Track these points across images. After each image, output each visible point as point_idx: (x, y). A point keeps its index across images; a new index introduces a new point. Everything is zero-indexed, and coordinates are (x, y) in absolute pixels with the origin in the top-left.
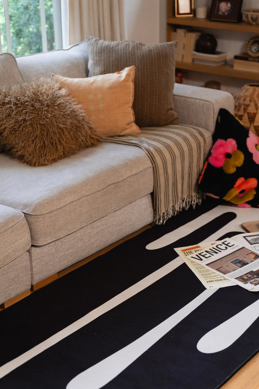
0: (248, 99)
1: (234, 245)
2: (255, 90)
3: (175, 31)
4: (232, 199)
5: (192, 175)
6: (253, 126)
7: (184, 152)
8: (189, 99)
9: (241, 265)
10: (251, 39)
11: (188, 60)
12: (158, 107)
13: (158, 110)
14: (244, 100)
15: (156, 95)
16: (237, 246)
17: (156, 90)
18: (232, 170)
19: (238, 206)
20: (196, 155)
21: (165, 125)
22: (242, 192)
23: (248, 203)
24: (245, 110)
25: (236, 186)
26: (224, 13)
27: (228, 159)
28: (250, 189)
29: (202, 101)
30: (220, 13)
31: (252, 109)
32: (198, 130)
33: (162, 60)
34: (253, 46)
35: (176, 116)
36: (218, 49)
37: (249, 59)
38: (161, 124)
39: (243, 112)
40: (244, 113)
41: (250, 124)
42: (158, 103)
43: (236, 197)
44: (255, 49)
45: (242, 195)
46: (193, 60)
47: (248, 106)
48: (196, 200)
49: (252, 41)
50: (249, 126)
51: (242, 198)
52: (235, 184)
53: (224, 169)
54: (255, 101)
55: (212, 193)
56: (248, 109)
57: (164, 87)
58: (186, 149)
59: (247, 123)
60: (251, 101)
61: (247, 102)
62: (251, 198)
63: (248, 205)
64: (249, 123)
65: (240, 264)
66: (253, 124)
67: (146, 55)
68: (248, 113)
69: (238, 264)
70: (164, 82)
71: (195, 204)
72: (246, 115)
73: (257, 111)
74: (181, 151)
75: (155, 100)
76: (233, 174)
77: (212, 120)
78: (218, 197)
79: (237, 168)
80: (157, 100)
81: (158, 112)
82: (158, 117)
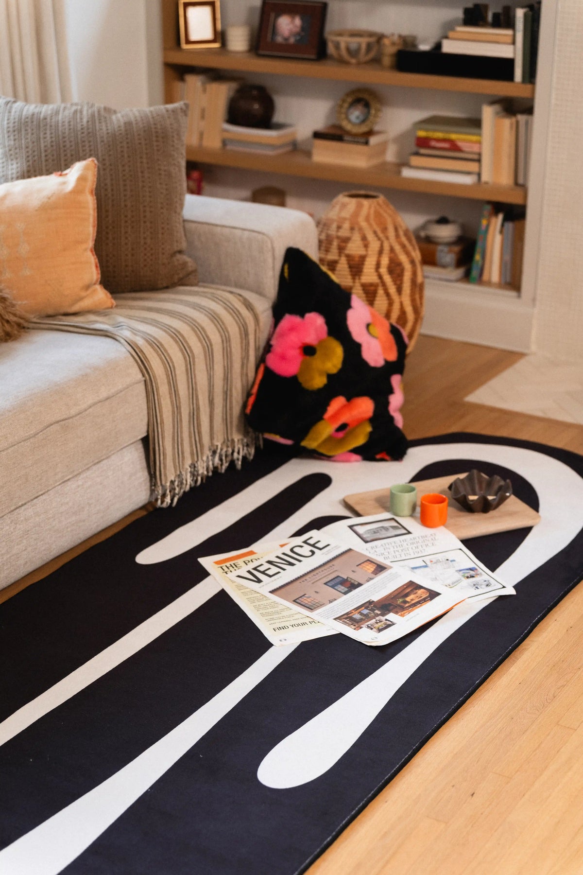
0: (346, 225)
1: (328, 545)
2: (359, 207)
3: (182, 79)
4: (320, 446)
5: (231, 396)
6: (359, 284)
7: (211, 345)
8: (219, 229)
9: (346, 589)
10: (348, 95)
11: (213, 143)
12: (152, 249)
13: (152, 255)
14: (339, 227)
15: (145, 222)
16: (337, 547)
17: (145, 211)
18: (319, 382)
19: (332, 459)
20: (239, 350)
21: (167, 288)
22: (343, 427)
23: (356, 451)
24: (341, 249)
25: (327, 416)
26: (286, 39)
27: (308, 358)
28: (360, 423)
29: (246, 233)
30: (279, 39)
31: (355, 248)
32: (240, 295)
33: (155, 144)
34: (351, 110)
35: (192, 267)
36: (278, 118)
37: (346, 138)
38: (160, 286)
39: (337, 254)
40: (340, 256)
41: (354, 279)
42: (151, 239)
43: (330, 439)
44: (358, 118)
45: (341, 435)
46: (224, 143)
47: (346, 240)
48: (243, 450)
49: (350, 100)
50: (351, 284)
51: (341, 442)
52: (324, 410)
53: (301, 380)
54: (361, 229)
55: (276, 433)
56: (346, 246)
57: (162, 203)
58: (216, 338)
59: (346, 278)
60: (352, 229)
61: (344, 233)
62: (360, 440)
63: (355, 457)
64: (350, 277)
65: (343, 588)
66: (360, 279)
67: (120, 134)
68: (349, 257)
69: (340, 586)
70: (162, 193)
71: (240, 457)
72: (343, 261)
73: (367, 250)
74: (205, 345)
75: (144, 233)
76: (320, 390)
77: (270, 273)
78: (289, 442)
79: (330, 377)
80: (148, 233)
81: (151, 260)
82: (151, 271)
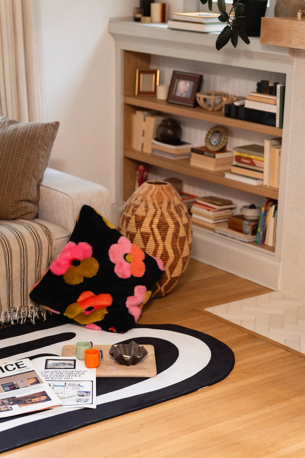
0: (140, 198)
1: (26, 367)
2: (150, 188)
4: (76, 317)
6: (139, 232)
9: (9, 389)
10: (212, 129)
11: (148, 150)
12: (6, 197)
13: (6, 200)
14: (136, 199)
15: (6, 182)
16: (30, 368)
17: (7, 177)
18: (78, 281)
19: (86, 326)
21: (14, 219)
22: (90, 309)
23: (97, 323)
24: (134, 211)
25: (79, 300)
26: (181, 94)
27: (73, 267)
28: (101, 307)
29: (62, 194)
30: (178, 94)
31: (140, 212)
32: (46, 227)
33: (25, 141)
34: (213, 138)
35: (31, 209)
36: (184, 138)
38: (10, 218)
39: (131, 214)
40: (132, 215)
41: (137, 229)
42: (7, 191)
43: (81, 315)
44: (215, 142)
45: (88, 313)
46: (153, 150)
47: (137, 206)
48: (35, 313)
50: (136, 232)
51: (87, 317)
52: (78, 297)
53: (65, 278)
54: (146, 201)
56: (136, 210)
57: (19, 173)
59: (134, 228)
60: (142, 200)
61: (137, 203)
62: (99, 318)
63: (97, 327)
64: (135, 227)
65: (9, 388)
66: (140, 229)
68: (136, 215)
69: (8, 387)
70: (20, 168)
71: (34, 317)
72: (133, 218)
73: (146, 214)
75: (4, 188)
76: (77, 286)
77: (72, 218)
78: (58, 313)
79: (86, 279)
80: (6, 188)
81: (5, 203)
82: (5, 209)
